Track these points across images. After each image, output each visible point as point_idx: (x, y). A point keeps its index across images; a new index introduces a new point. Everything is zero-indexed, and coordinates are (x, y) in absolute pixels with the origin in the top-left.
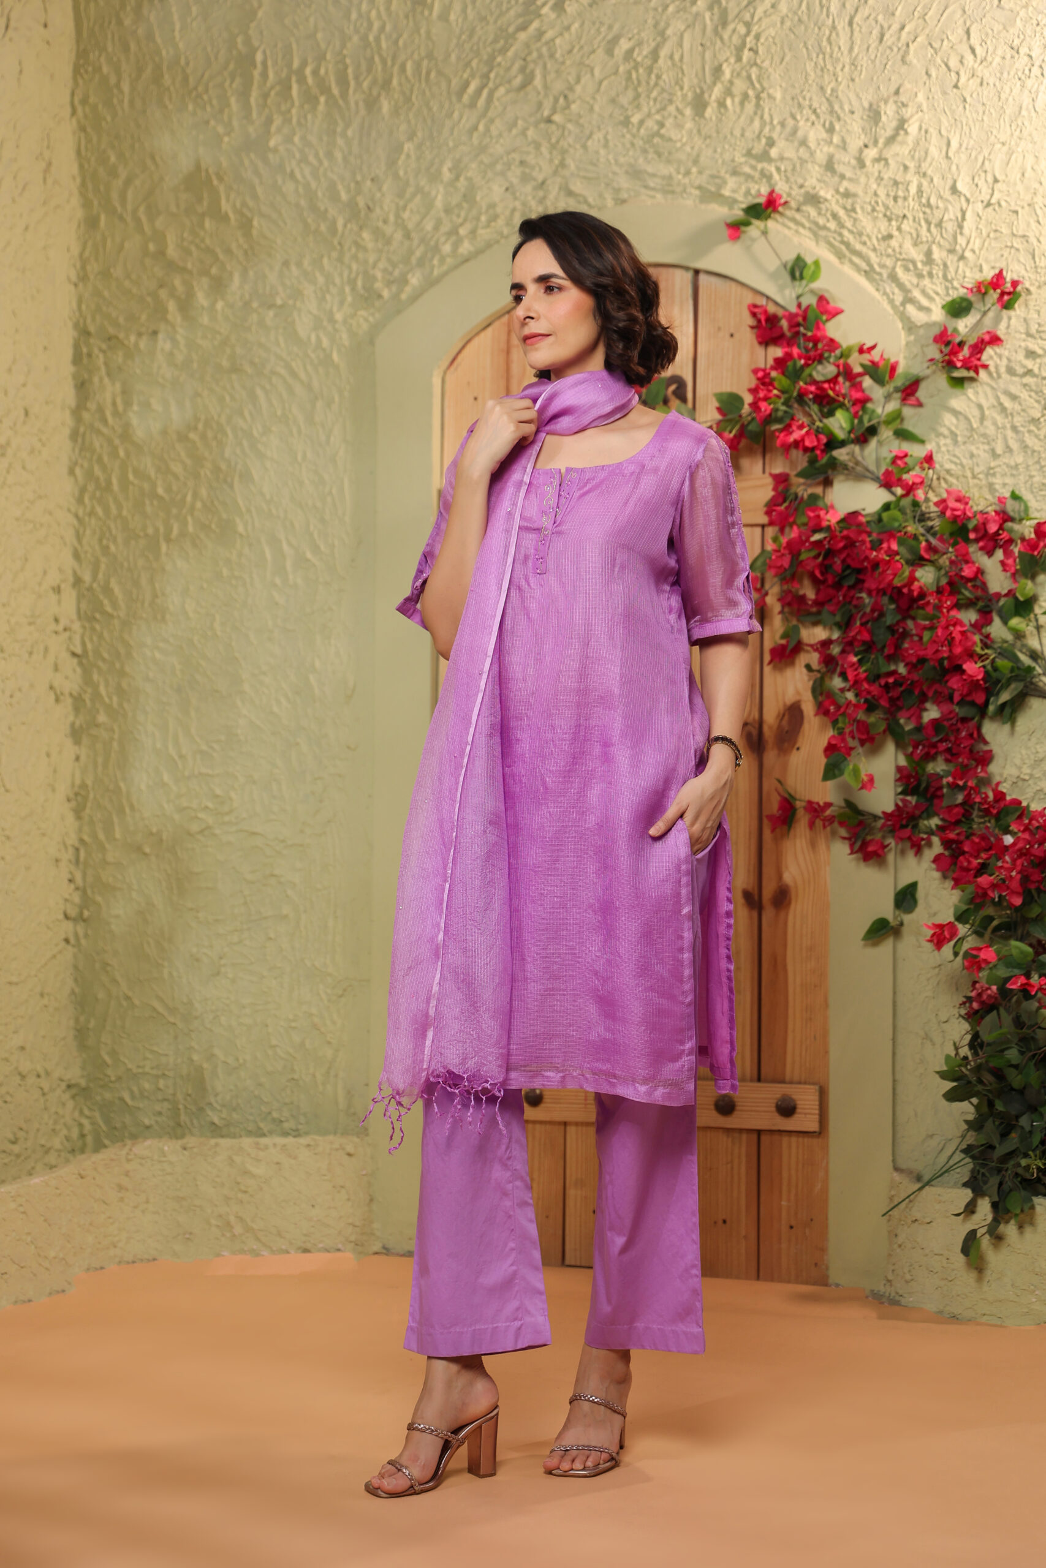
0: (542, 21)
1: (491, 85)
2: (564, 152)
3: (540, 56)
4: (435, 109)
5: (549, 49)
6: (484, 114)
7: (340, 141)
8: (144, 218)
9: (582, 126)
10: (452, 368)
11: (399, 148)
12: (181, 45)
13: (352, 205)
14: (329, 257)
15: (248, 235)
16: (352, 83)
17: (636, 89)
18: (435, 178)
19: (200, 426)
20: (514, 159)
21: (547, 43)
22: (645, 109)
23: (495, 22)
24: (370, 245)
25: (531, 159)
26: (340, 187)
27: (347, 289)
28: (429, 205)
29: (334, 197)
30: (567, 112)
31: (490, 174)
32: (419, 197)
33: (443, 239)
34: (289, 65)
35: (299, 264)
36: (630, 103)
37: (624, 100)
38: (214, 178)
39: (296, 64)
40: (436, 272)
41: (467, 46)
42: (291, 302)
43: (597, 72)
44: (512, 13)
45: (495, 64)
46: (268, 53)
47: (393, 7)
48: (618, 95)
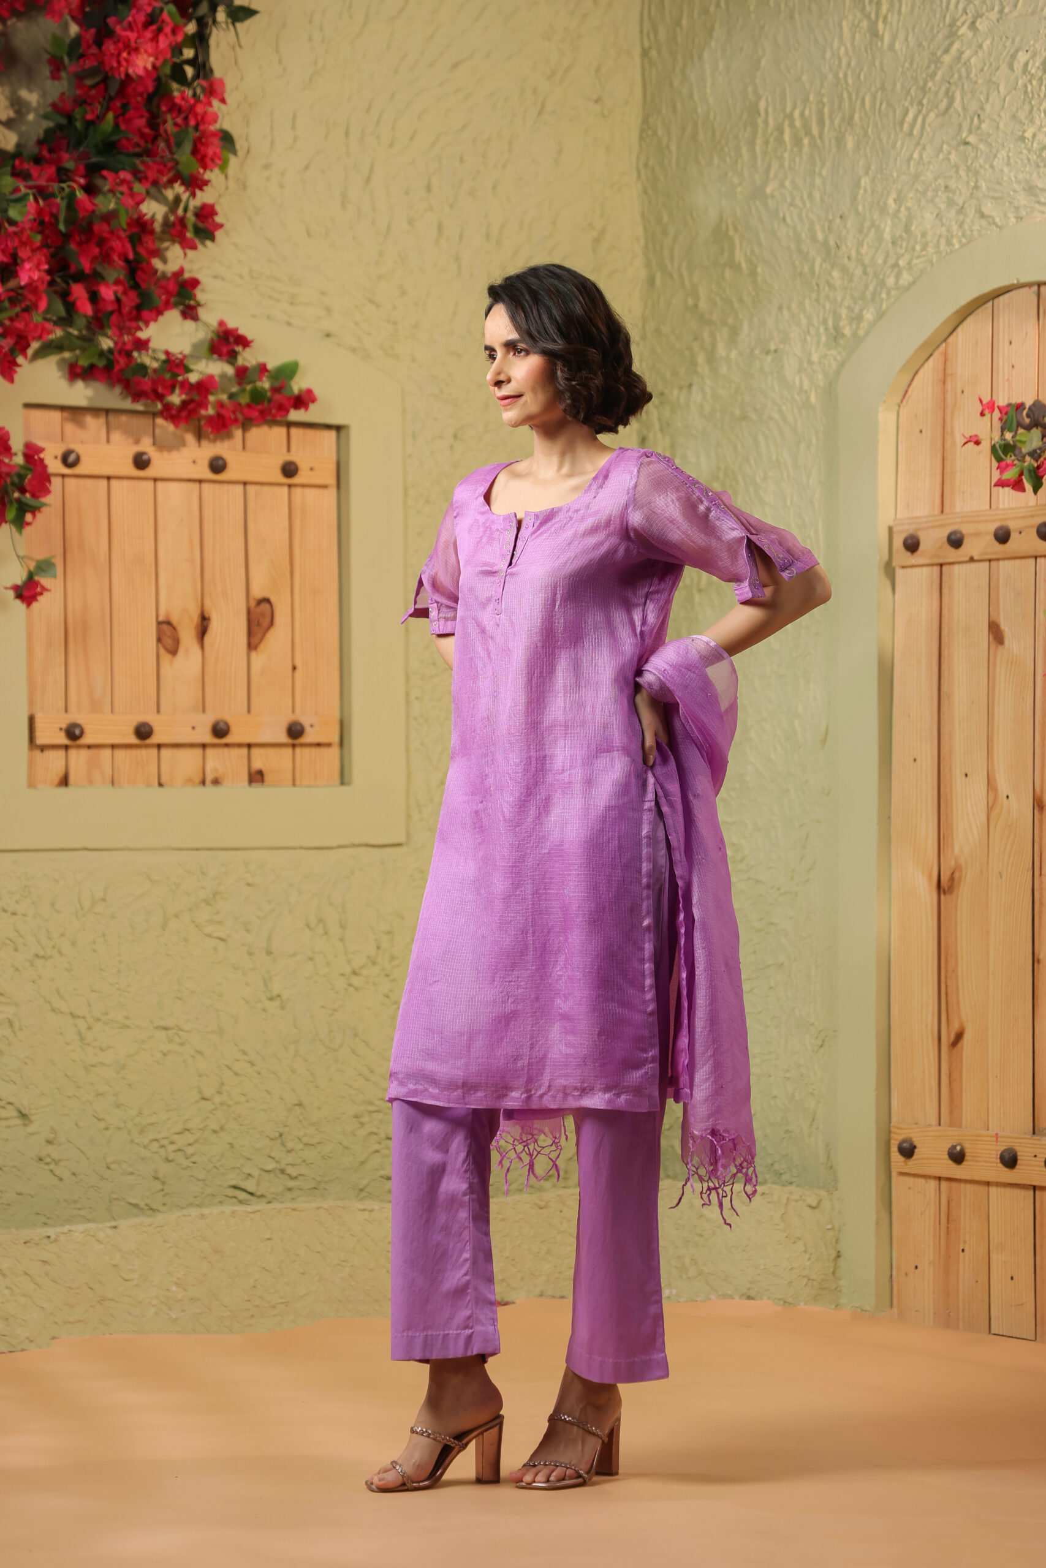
0: (962, 41)
1: (924, 111)
2: (977, 173)
3: (960, 77)
4: (884, 141)
5: (967, 70)
6: (918, 144)
7: (818, 181)
8: (685, 274)
9: (990, 145)
10: (905, 401)
11: (857, 185)
12: (711, 101)
13: (826, 243)
14: (810, 299)
15: (755, 282)
16: (827, 122)
17: (1030, 102)
18: (883, 210)
19: (721, 475)
20: (940, 184)
21: (965, 63)
22: (1038, 122)
23: (929, 47)
24: (838, 283)
25: (952, 184)
26: (818, 227)
27: (822, 330)
28: (880, 239)
29: (814, 239)
30: (979, 132)
31: (923, 203)
32: (873, 230)
33: (888, 272)
34: (784, 110)
35: (789, 308)
36: (1026, 118)
37: (1022, 115)
38: (731, 228)
39: (788, 109)
40: (884, 306)
41: (909, 74)
42: (781, 346)
43: (1002, 89)
44: (940, 36)
45: (927, 89)
46: (770, 99)
47: (856, 43)
48: (1017, 111)
